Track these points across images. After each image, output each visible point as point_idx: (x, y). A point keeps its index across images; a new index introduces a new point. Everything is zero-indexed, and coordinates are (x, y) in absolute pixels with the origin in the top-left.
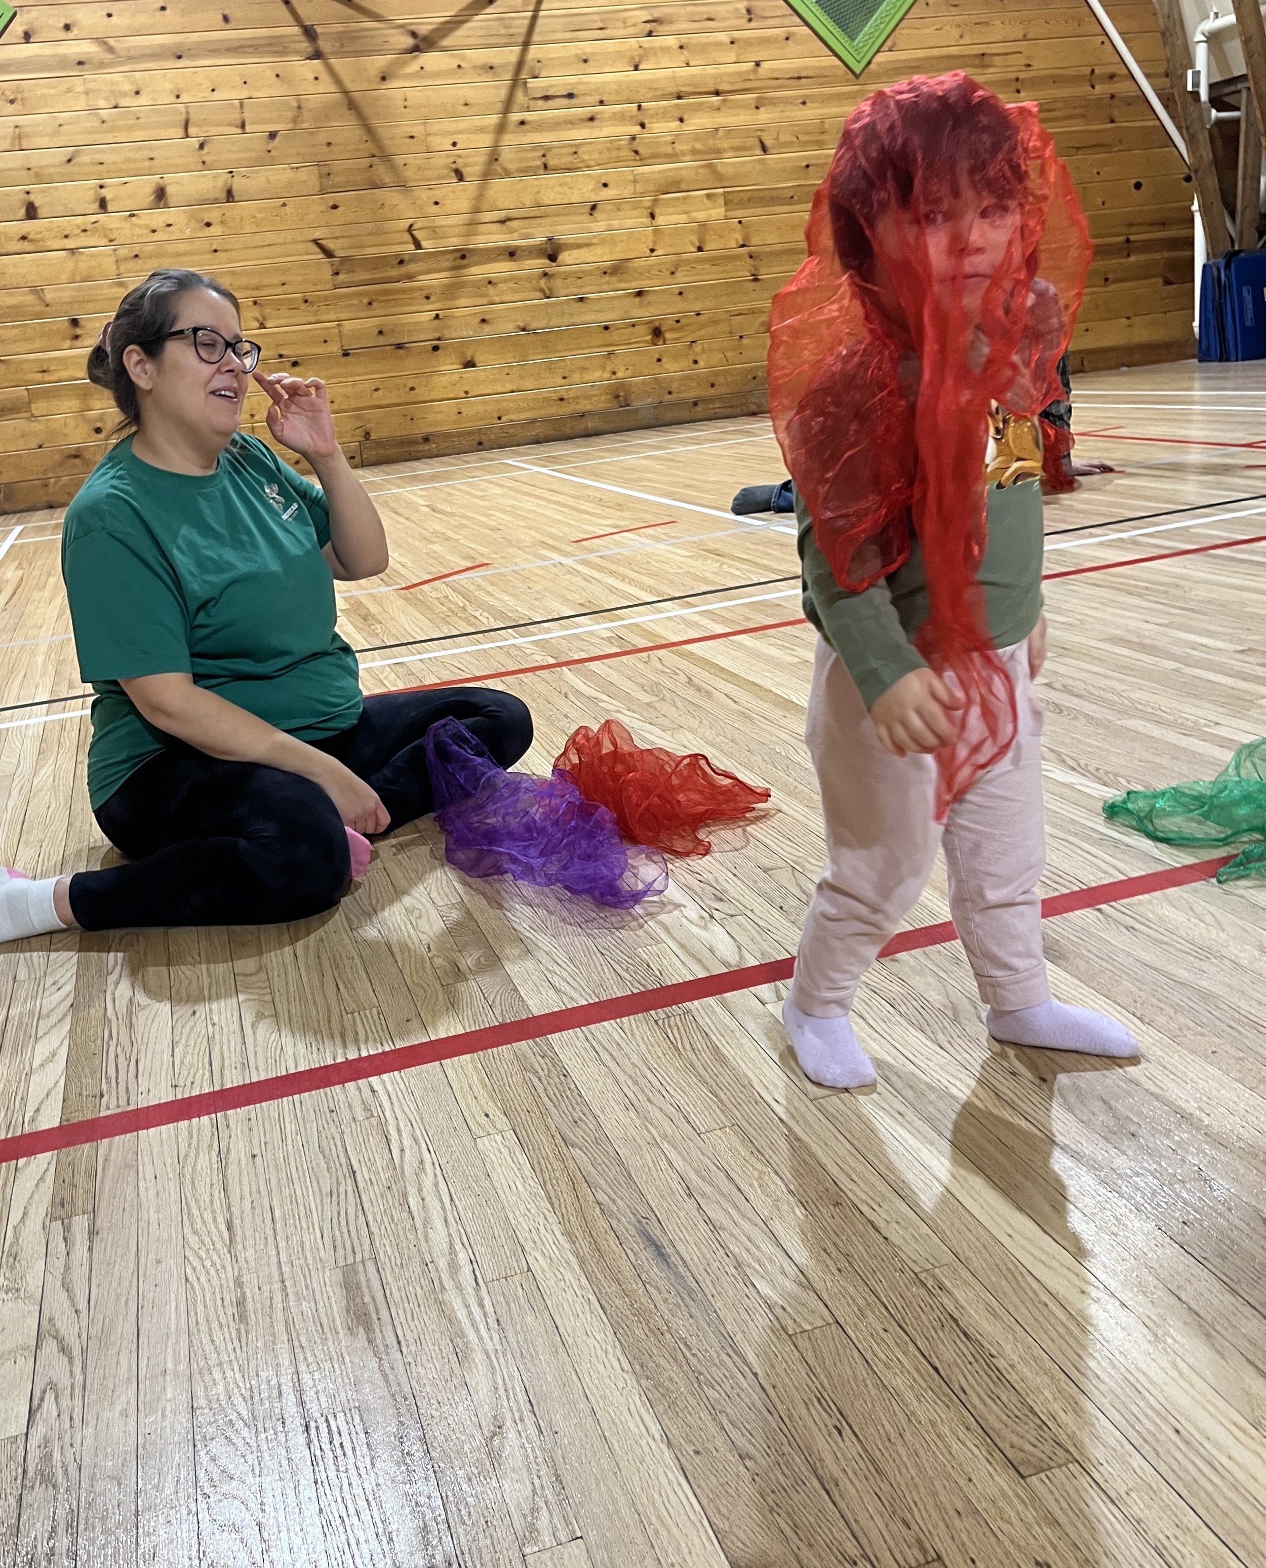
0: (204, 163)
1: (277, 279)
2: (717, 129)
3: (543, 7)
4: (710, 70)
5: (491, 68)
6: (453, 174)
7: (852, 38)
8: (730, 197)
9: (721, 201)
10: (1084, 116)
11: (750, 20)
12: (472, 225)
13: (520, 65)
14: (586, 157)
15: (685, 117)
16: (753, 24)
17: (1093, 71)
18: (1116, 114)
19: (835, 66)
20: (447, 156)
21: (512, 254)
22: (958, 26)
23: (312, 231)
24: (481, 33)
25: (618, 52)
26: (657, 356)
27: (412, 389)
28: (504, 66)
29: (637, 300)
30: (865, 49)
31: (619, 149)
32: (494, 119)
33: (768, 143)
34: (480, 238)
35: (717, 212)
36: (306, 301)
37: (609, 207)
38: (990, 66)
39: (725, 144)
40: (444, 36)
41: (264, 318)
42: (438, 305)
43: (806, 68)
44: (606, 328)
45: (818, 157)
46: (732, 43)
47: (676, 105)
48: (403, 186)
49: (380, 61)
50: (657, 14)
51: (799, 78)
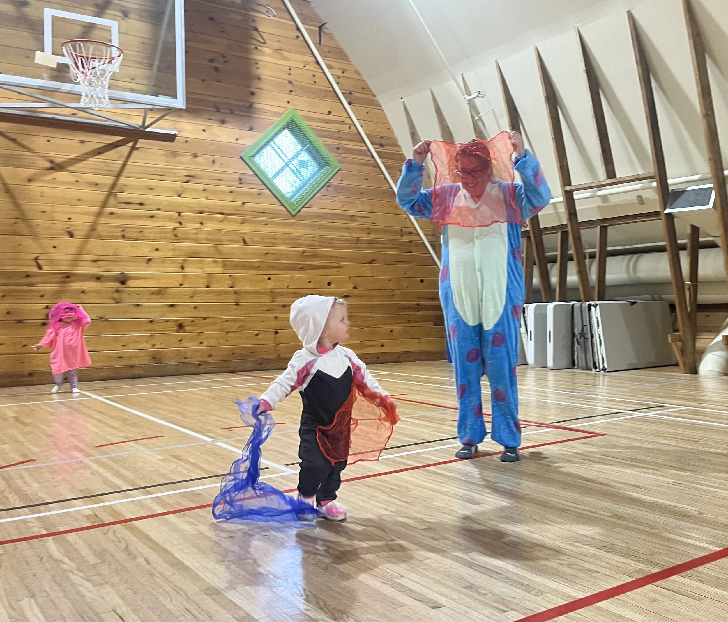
2: (220, 231)
3: (130, 160)
4: (219, 203)
5: (97, 184)
6: (66, 234)
8: (226, 263)
9: (221, 265)
10: (397, 248)
11: (241, 183)
12: (76, 261)
13: (114, 186)
14: (147, 235)
15: (204, 222)
16: (241, 186)
17: (402, 230)
18: (412, 249)
19: (281, 210)
20: (65, 224)
21: (98, 278)
22: (342, 201)
24: (94, 167)
25: (170, 187)
26: (179, 338)
27: (25, 346)
28: (105, 185)
29: (171, 309)
30: (297, 205)
31: (166, 233)
32: (95, 209)
33: (247, 240)
34: (80, 268)
35: (218, 270)
37: (159, 261)
38: (356, 221)
39: (224, 238)
40: (70, 165)
42: (48, 301)
43: (268, 209)
44: (151, 321)
45: (273, 250)
46: (231, 192)
47: (199, 216)
48: (34, 236)
50: (192, 173)
51: (265, 213)
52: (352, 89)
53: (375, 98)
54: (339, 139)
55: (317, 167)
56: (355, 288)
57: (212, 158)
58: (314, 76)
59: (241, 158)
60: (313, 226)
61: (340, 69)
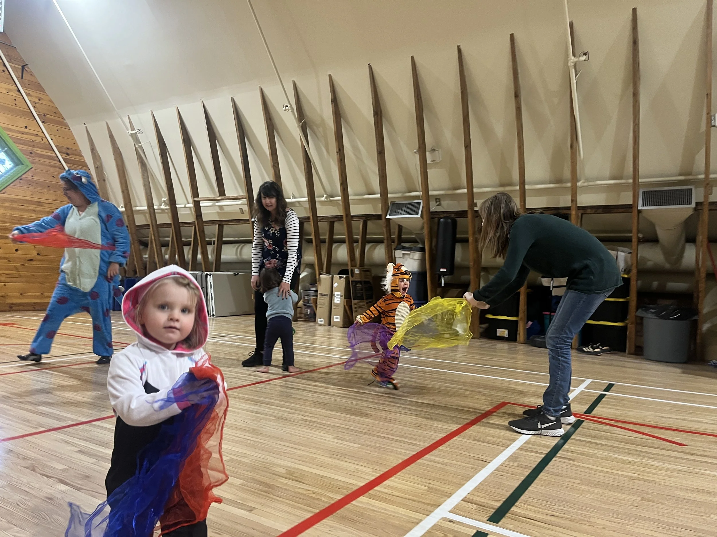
52: (45, 112)
53: (65, 121)
54: (33, 146)
55: (13, 165)
56: (38, 254)
58: (15, 100)
60: (6, 208)
61: (36, 97)
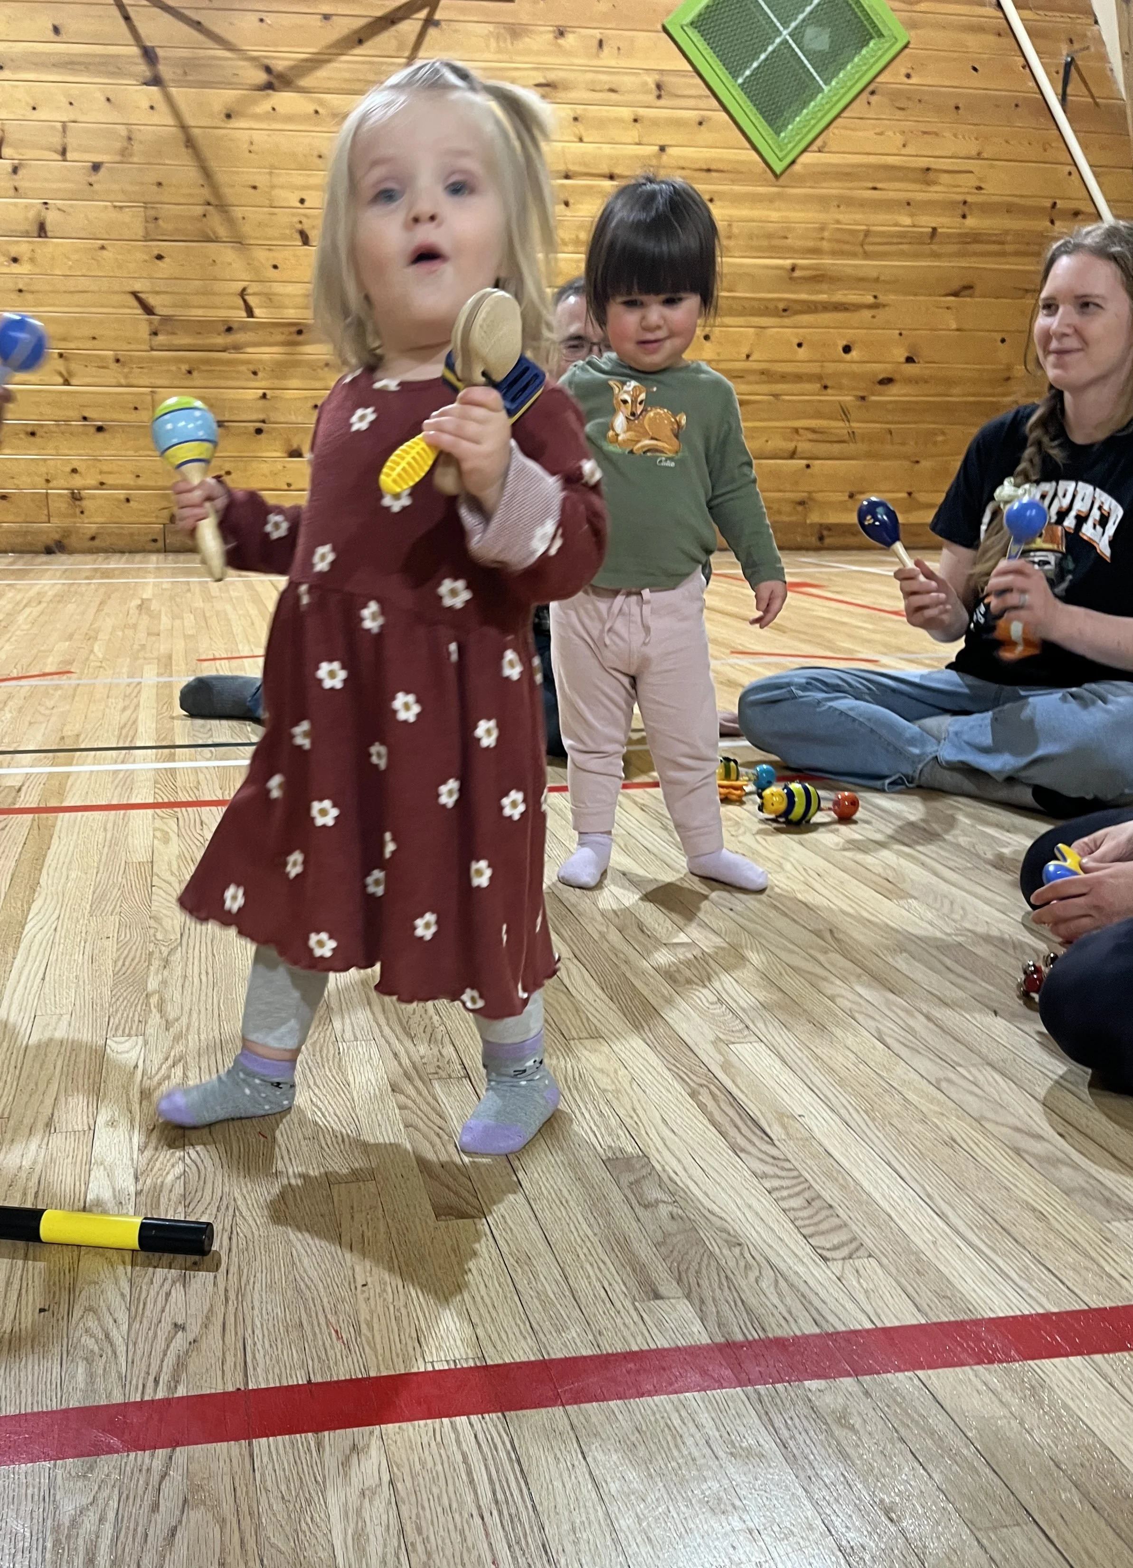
0: (16, 189)
1: (88, 331)
4: (607, 149)
6: (298, 236)
7: (778, 133)
11: (659, 97)
15: (572, 200)
16: (662, 102)
17: (1054, 203)
19: (753, 162)
20: (293, 215)
22: (903, 133)
23: (131, 281)
24: (347, 75)
30: (790, 146)
36: (118, 361)
38: (936, 184)
40: (303, 76)
41: (70, 373)
42: (266, 384)
43: (720, 160)
46: (635, 120)
47: (562, 185)
49: (227, 96)
50: (552, 76)
51: (709, 170)
56: (909, 360)
57: (597, 34)
59: (665, 30)
60: (825, 202)
